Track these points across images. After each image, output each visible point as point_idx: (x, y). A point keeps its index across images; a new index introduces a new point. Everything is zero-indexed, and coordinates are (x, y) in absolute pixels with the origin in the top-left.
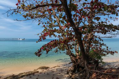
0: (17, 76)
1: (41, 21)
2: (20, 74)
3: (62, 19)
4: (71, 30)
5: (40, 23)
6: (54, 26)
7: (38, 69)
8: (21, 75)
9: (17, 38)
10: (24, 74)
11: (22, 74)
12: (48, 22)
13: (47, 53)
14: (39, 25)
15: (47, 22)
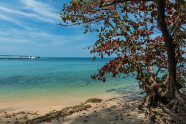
1: (89, 26)
3: (129, 24)
4: (140, 41)
5: (87, 30)
7: (86, 102)
12: (102, 28)
14: (85, 33)
15: (100, 29)
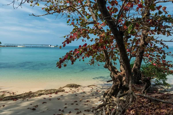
0: (33, 94)
1: (71, 16)
2: (38, 91)
5: (69, 20)
6: (87, 23)
7: (64, 87)
8: (39, 93)
9: (47, 45)
10: (43, 92)
11: (41, 91)
13: (73, 63)
14: (68, 22)
